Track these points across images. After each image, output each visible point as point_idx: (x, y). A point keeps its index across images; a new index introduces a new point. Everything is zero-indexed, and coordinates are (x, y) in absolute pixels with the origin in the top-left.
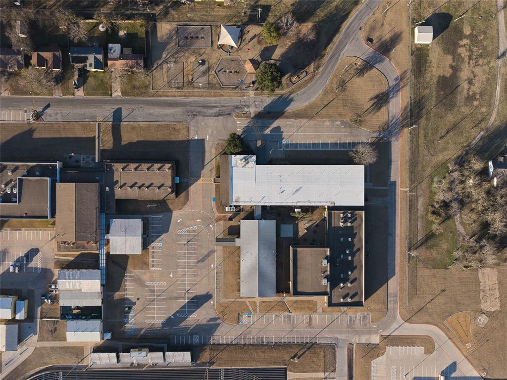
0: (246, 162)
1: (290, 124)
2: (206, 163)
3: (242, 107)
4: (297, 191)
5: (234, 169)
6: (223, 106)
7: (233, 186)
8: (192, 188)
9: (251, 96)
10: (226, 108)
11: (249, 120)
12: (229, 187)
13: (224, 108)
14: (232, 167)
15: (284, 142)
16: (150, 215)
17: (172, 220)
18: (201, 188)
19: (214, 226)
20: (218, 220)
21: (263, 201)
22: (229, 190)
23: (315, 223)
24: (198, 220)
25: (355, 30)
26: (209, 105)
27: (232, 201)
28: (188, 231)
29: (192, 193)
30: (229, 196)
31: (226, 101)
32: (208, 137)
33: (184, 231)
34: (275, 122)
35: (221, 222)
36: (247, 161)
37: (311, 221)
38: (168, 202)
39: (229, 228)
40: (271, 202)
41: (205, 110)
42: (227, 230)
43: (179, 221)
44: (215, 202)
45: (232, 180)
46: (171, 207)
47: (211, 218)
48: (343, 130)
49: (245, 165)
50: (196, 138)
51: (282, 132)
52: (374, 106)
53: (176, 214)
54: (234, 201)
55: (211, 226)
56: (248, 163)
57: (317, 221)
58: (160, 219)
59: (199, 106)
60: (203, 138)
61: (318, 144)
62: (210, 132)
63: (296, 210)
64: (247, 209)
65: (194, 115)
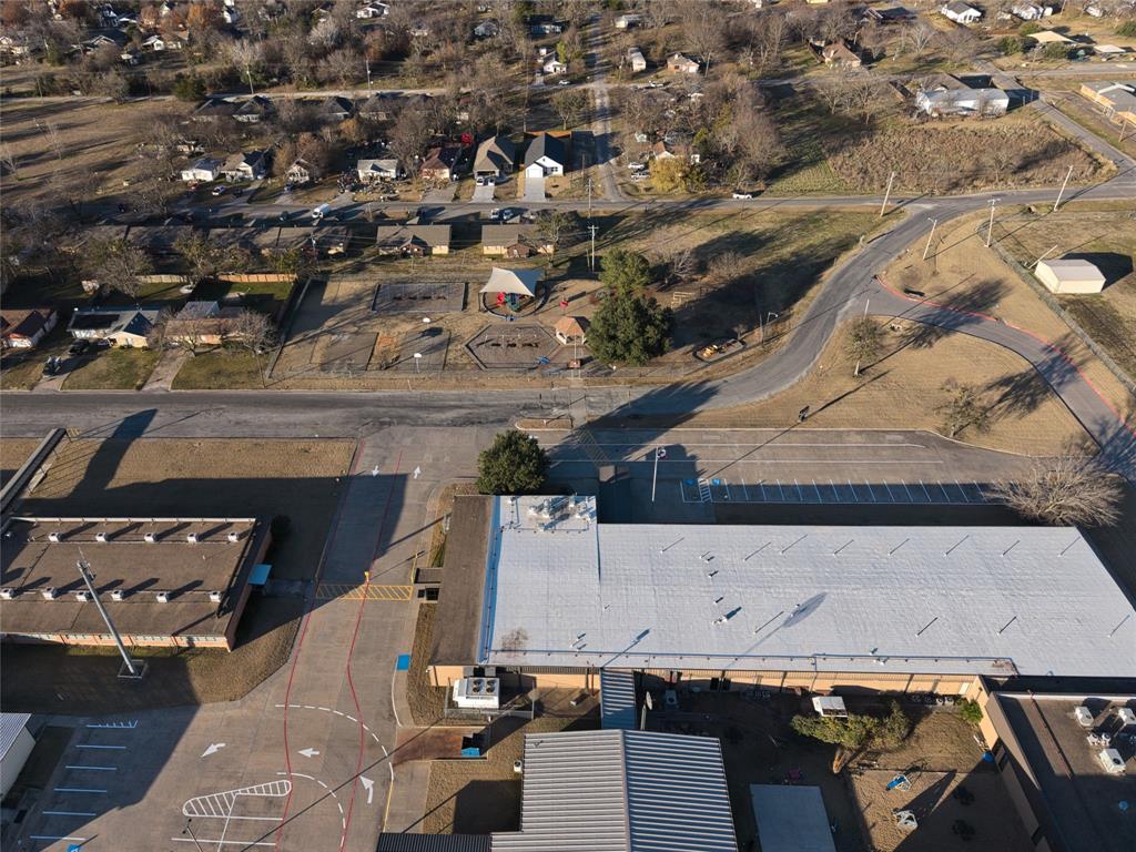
0: (558, 514)
1: (715, 441)
2: (395, 539)
3: (545, 406)
4: (803, 611)
5: (507, 536)
6: (482, 406)
7: (500, 589)
8: (316, 619)
9: (573, 386)
10: (491, 410)
11: (569, 432)
12: (477, 595)
13: (483, 410)
14: (499, 531)
15: (704, 481)
16: (81, 720)
17: (180, 747)
18: (355, 620)
19: (384, 783)
20: (411, 751)
21: (642, 646)
22: (476, 606)
23: (944, 783)
24: (308, 753)
25: (862, 280)
26: (436, 404)
27: (487, 648)
28: (243, 804)
29: (307, 636)
30: (474, 625)
31: (493, 395)
32: (418, 471)
33: (220, 804)
34: (662, 437)
35: (425, 766)
36: (560, 514)
37: (914, 769)
38: (192, 663)
39: (461, 795)
40: (681, 656)
41: (423, 414)
42: (452, 804)
43: (212, 749)
44: (404, 673)
45: (493, 568)
46: (197, 683)
47: (373, 745)
48: (921, 453)
49: (552, 525)
50: (375, 472)
51: (694, 457)
52: (1007, 403)
53: (209, 716)
54: (496, 644)
55: (367, 783)
56: (565, 517)
57: (952, 774)
58: (126, 736)
59: (405, 407)
60: (402, 471)
61: (843, 489)
62: (428, 457)
63: (818, 704)
64: (562, 705)
65: (383, 423)
